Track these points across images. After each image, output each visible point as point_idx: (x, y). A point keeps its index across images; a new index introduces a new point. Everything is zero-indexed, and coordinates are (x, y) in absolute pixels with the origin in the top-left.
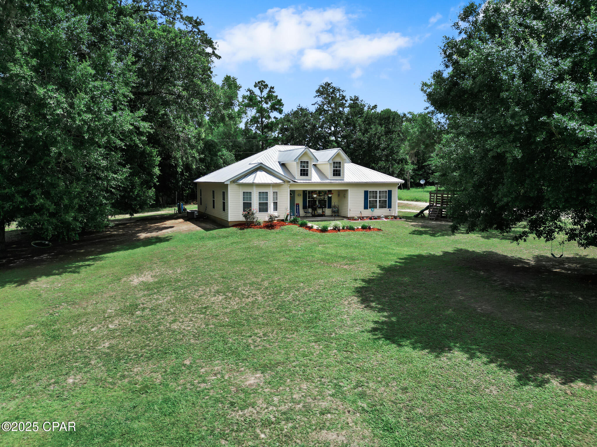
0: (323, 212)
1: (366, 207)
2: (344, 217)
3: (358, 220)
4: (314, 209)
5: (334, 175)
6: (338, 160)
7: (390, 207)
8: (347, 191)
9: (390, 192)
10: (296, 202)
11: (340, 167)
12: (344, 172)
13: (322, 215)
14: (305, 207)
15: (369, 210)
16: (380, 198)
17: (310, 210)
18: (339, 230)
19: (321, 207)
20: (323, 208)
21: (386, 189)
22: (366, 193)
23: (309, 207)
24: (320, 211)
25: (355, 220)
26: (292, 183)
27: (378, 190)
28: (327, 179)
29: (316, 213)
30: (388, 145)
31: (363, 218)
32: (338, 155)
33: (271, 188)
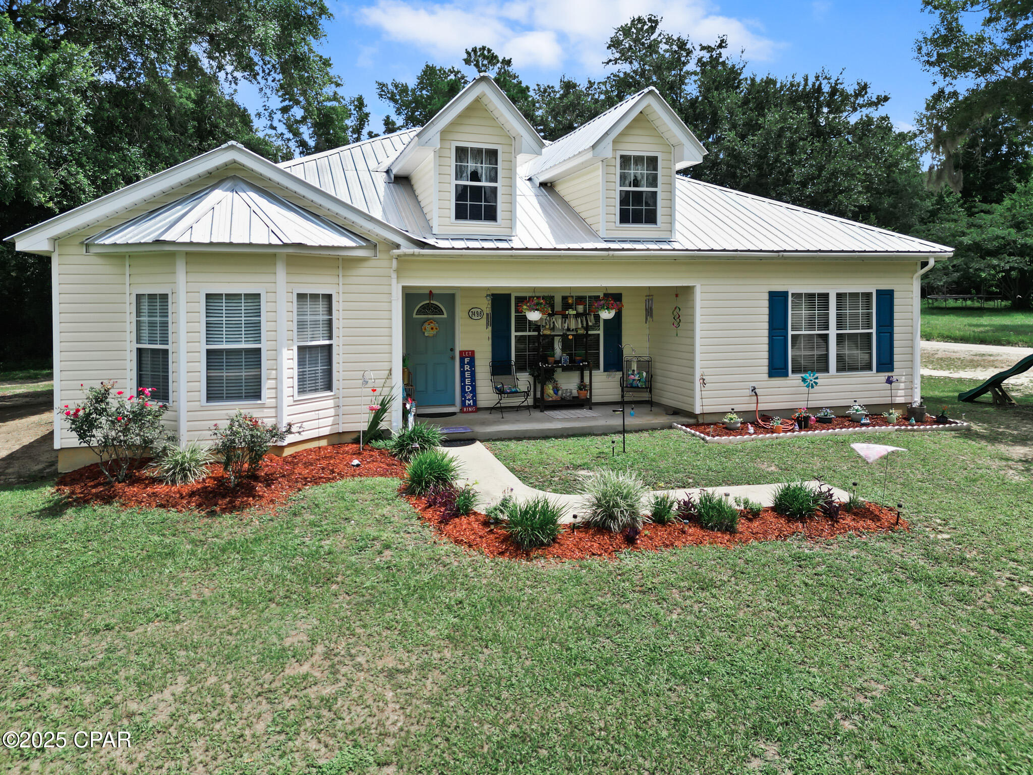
0: (582, 387)
1: (777, 369)
2: (676, 412)
3: (742, 431)
4: (543, 376)
5: (624, 218)
6: (639, 147)
7: (886, 364)
8: (687, 291)
9: (886, 298)
10: (461, 345)
11: (653, 181)
12: (671, 207)
13: (580, 402)
14: (500, 367)
15: (794, 380)
16: (840, 326)
17: (524, 380)
18: (630, 537)
19: (573, 366)
20: (582, 370)
21: (870, 285)
22: (778, 301)
23: (521, 369)
24: (569, 383)
25: (729, 430)
26: (407, 249)
27: (832, 287)
28: (593, 234)
29: (549, 390)
30: (821, 168)
31: (766, 416)
32: (642, 120)
33: (281, 274)
